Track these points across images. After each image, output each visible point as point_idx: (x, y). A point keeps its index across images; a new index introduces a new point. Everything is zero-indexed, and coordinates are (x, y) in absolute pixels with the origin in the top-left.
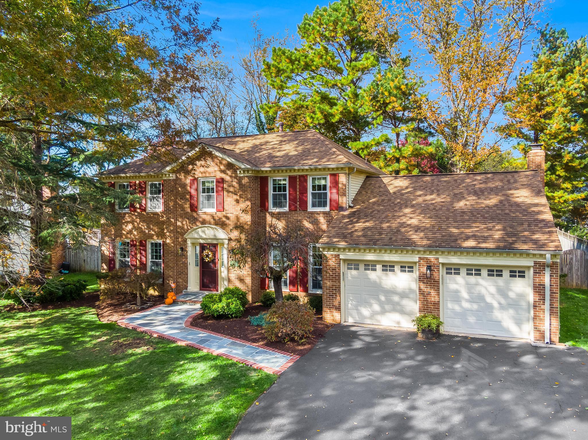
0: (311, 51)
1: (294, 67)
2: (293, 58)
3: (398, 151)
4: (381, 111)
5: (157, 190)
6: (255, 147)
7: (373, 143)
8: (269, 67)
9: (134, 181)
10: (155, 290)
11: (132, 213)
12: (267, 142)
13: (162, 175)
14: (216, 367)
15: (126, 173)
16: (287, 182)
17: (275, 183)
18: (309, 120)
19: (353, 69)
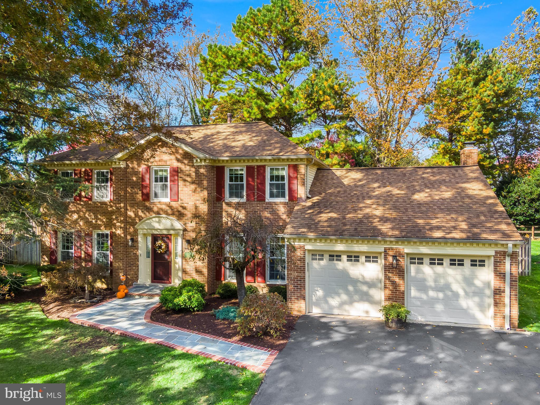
0: (245, 48)
1: (231, 63)
2: (230, 54)
3: (331, 147)
4: (315, 109)
5: (103, 179)
6: (206, 137)
7: (307, 139)
8: (205, 62)
9: (80, 169)
10: (102, 282)
11: (78, 202)
12: (218, 133)
13: (112, 163)
14: (199, 367)
15: (71, 160)
16: (244, 172)
17: (232, 173)
18: (246, 115)
19: (287, 68)
